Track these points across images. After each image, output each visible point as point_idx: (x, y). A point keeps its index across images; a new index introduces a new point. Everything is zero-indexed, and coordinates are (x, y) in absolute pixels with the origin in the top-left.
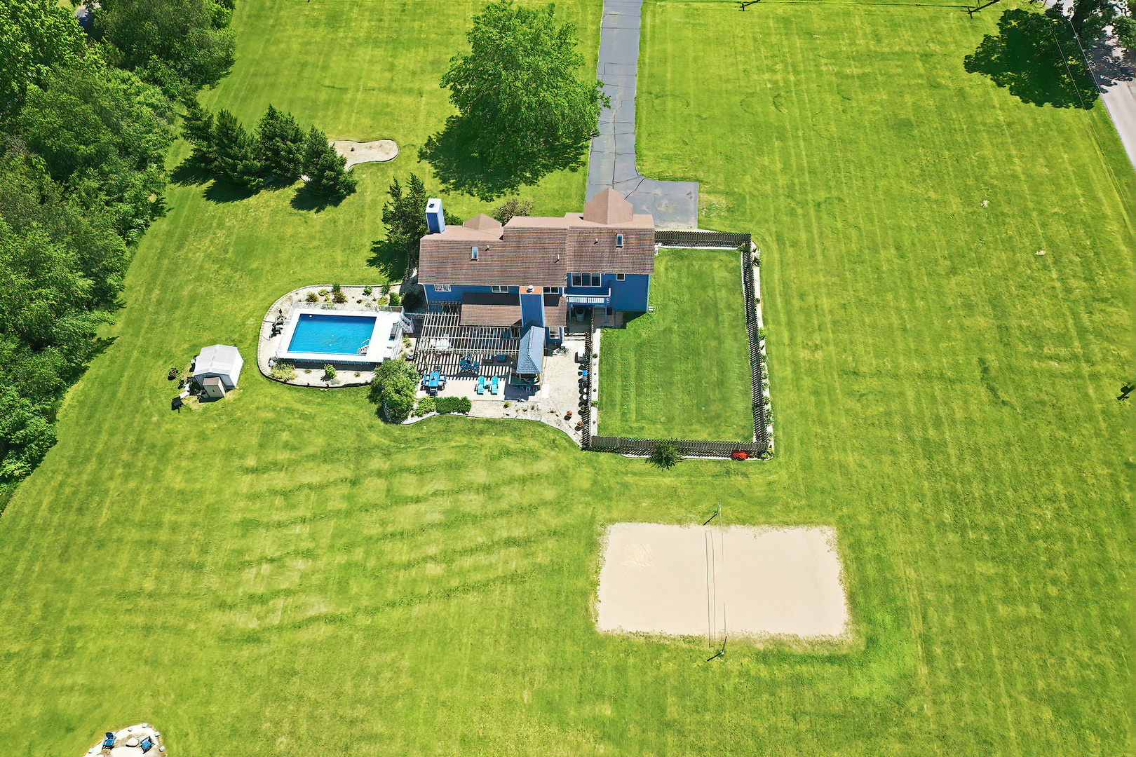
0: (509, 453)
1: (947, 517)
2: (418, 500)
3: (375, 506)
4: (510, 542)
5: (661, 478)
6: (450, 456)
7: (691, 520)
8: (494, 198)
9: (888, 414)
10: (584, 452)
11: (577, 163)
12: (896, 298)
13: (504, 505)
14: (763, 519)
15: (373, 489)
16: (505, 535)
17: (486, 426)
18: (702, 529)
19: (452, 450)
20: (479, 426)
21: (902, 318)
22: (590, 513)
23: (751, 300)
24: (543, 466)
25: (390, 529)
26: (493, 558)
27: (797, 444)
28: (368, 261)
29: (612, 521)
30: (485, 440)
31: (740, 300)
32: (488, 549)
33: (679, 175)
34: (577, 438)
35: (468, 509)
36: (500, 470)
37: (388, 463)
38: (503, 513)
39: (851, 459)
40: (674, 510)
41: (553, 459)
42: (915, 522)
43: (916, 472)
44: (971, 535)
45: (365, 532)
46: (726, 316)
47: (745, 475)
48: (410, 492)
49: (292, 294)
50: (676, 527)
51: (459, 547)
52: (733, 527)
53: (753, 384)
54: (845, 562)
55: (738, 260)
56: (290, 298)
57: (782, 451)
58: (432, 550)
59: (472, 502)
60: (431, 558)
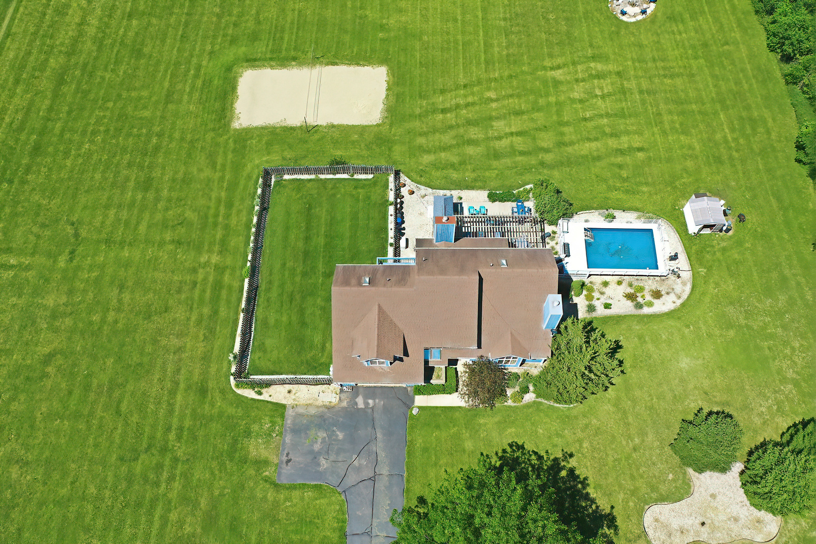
0: (453, 166)
1: (154, 140)
2: (512, 134)
3: (540, 130)
4: (444, 111)
5: (344, 154)
6: (495, 164)
7: (325, 127)
8: (509, 450)
9: (167, 209)
10: (398, 169)
11: (418, 513)
12: (116, 322)
13: (453, 133)
14: (278, 130)
15: (546, 140)
16: (449, 115)
17: (473, 184)
18: (319, 123)
19: (495, 167)
20: (479, 184)
21: (120, 301)
22: (393, 129)
23: (249, 312)
24: (427, 159)
25: (525, 117)
26: (453, 102)
27: (242, 182)
28: (620, 347)
29: (378, 125)
30: (473, 175)
31: (259, 312)
32: (458, 106)
33: (296, 494)
34: (403, 178)
35: (476, 129)
36: (459, 155)
37: (540, 157)
38: (451, 127)
39: (207, 173)
40: (336, 135)
41: (421, 164)
42: (177, 135)
43: (164, 168)
44: (144, 131)
45: (542, 114)
46: (274, 294)
47: (284, 159)
48: (519, 139)
49: (679, 302)
50: (335, 123)
51: (477, 108)
52: (299, 125)
53: (264, 228)
54: (232, 107)
55: (252, 360)
56: (679, 297)
57: (255, 177)
58: (494, 105)
59: (474, 133)
60: (495, 101)
